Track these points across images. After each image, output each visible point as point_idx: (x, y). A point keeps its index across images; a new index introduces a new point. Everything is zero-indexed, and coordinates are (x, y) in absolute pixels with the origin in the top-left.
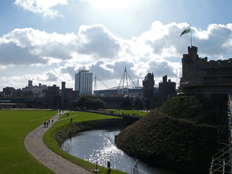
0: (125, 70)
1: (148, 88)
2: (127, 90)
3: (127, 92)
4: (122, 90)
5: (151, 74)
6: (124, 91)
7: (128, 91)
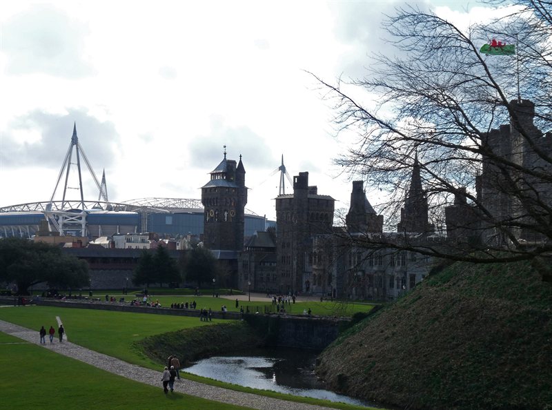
0: (75, 140)
1: (226, 213)
2: (80, 218)
3: (81, 225)
4: (61, 218)
5: (234, 162)
6: (66, 221)
7: (83, 221)
